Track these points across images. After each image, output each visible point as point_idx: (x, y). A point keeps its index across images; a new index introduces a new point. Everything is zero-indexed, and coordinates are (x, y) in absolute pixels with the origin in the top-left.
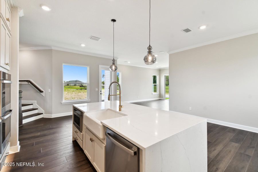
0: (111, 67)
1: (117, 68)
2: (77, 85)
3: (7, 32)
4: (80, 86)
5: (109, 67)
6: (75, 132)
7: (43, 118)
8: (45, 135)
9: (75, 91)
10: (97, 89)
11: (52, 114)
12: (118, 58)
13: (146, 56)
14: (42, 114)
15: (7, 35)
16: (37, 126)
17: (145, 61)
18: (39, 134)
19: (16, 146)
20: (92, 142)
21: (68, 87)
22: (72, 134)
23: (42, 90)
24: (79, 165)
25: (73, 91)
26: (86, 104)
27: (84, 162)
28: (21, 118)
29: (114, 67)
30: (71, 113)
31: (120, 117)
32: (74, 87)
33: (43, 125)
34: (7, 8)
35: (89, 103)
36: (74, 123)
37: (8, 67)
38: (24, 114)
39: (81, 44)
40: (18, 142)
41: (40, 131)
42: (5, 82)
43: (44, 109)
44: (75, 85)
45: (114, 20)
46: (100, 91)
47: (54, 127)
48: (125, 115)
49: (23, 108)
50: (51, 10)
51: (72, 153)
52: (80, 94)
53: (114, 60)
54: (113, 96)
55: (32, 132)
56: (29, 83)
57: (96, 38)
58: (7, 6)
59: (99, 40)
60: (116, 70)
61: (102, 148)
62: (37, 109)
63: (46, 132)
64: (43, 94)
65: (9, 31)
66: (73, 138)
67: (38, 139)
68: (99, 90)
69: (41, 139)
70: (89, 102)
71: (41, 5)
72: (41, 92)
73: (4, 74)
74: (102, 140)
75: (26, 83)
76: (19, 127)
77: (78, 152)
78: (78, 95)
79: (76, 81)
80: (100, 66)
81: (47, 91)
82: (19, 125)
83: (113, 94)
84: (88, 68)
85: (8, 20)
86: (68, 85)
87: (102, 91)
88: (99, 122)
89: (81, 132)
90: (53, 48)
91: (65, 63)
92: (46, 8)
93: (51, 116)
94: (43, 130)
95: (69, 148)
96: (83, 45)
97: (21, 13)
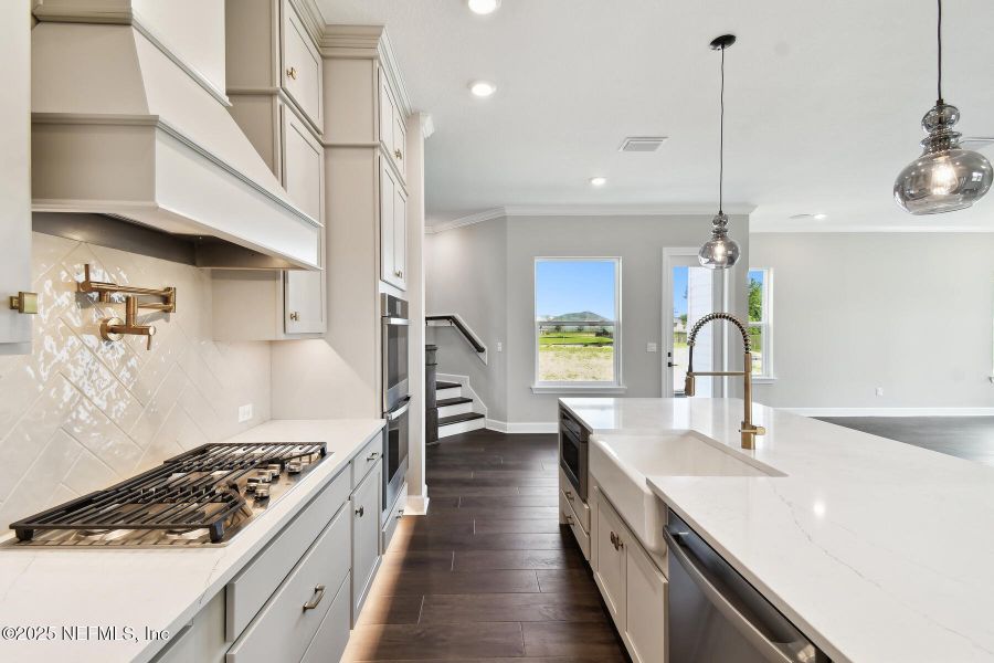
0: (707, 251)
1: (736, 251)
2: (587, 328)
3: (398, 185)
4: (598, 334)
5: (696, 250)
6: (565, 496)
7: (484, 429)
8: (484, 484)
9: (579, 350)
10: (652, 347)
11: (506, 421)
12: (754, 207)
13: (914, 167)
14: (483, 416)
15: (397, 195)
16: (469, 449)
17: (905, 198)
18: (472, 475)
19: (419, 497)
20: (617, 548)
21: (559, 334)
22: (556, 500)
23: (482, 344)
24: (575, 619)
25: (573, 351)
26: (610, 401)
27: (593, 614)
28: (432, 424)
29: (720, 250)
30: (553, 427)
31: (750, 478)
32: (575, 335)
33: (483, 450)
34: (395, 121)
35: (621, 400)
36: (562, 465)
37: (401, 283)
38: (443, 412)
39: (591, 179)
40: (425, 488)
41: (473, 468)
42: (394, 321)
43: (487, 404)
44: (580, 331)
45: (724, 41)
46: (665, 354)
47: (511, 463)
48: (770, 472)
49: (441, 395)
50: (495, 89)
51: (555, 567)
52: (594, 361)
53: (721, 219)
54: (726, 377)
55: (455, 467)
56: (453, 325)
57: (647, 143)
58: (397, 116)
59: (660, 148)
60: (731, 260)
61: (654, 589)
62: (471, 401)
63: (488, 474)
64: (484, 357)
65: (402, 184)
66: (562, 514)
67: (467, 489)
68: (663, 348)
69: (476, 493)
70: (622, 392)
71: (469, 85)
72: (480, 350)
73: (392, 300)
74: (653, 556)
75: (446, 323)
76: (427, 447)
77: (576, 572)
78: (587, 365)
79: (583, 315)
80: (667, 252)
81: (494, 347)
82: (427, 441)
83: (726, 370)
84: (619, 265)
85: (398, 154)
86: (558, 329)
87: (675, 354)
88: (639, 479)
89: (585, 501)
90: (509, 212)
91: (541, 254)
92: (482, 90)
93: (505, 428)
94: (483, 467)
95: (549, 546)
96: (598, 182)
97: (427, 127)
